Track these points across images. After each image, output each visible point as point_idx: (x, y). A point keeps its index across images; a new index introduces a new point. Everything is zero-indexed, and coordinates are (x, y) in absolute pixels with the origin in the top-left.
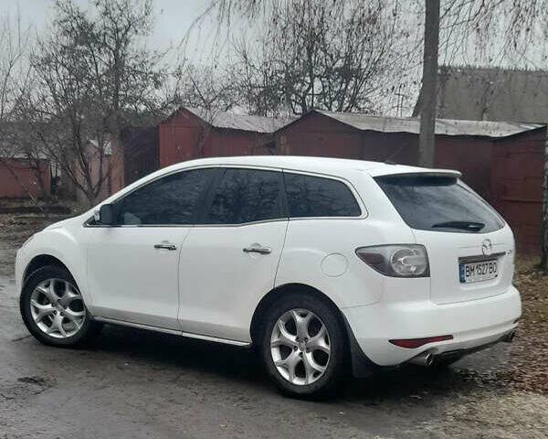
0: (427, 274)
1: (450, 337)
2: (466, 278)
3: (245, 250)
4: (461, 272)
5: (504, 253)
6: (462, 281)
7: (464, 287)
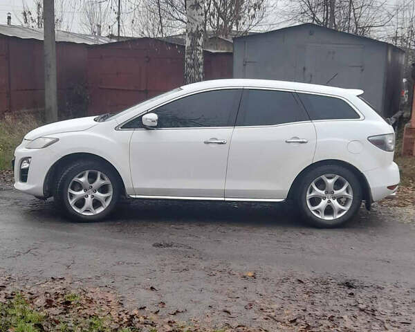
3: (286, 142)
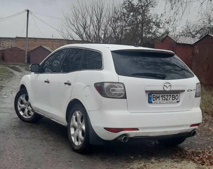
0: (125, 97)
1: (137, 129)
2: (152, 101)
4: (149, 98)
5: (184, 91)
6: (150, 102)
7: (151, 106)
